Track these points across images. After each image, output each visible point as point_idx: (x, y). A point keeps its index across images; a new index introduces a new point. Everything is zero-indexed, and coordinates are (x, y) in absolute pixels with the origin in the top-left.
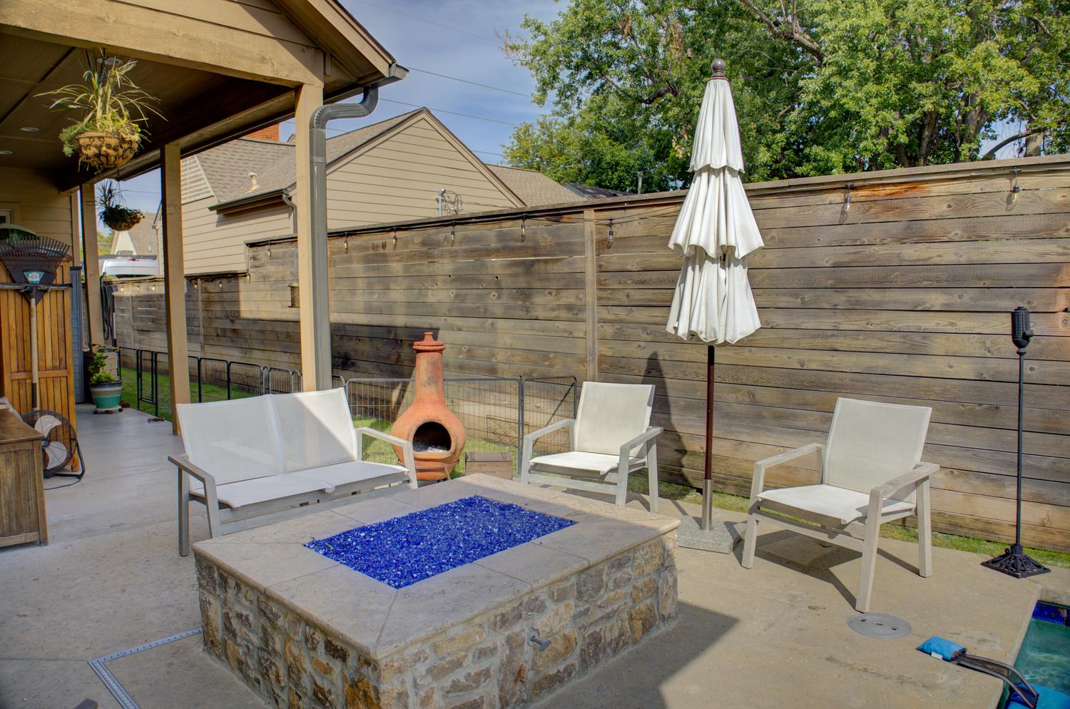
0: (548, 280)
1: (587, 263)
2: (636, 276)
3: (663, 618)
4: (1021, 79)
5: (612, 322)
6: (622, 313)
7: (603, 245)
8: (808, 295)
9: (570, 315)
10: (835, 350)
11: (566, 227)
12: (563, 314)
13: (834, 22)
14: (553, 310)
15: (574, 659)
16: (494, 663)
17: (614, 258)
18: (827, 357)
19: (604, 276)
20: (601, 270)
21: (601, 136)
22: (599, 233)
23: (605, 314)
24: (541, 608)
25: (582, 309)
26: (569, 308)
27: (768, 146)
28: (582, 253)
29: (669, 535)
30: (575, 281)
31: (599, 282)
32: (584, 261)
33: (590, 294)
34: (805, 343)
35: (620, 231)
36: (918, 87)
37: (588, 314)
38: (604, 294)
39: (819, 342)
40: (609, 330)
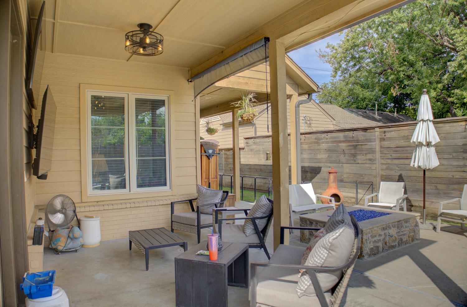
0: (362, 151)
1: (376, 145)
2: (394, 149)
3: (416, 239)
5: (385, 164)
6: (389, 161)
7: (382, 140)
8: (454, 154)
9: (370, 162)
10: (464, 172)
11: (368, 134)
12: (368, 162)
13: (462, 38)
14: (364, 160)
15: (396, 243)
16: (382, 238)
17: (386, 144)
18: (462, 174)
19: (382, 149)
20: (381, 147)
21: (358, 87)
22: (381, 135)
23: (383, 161)
25: (375, 160)
26: (370, 160)
27: (435, 89)
28: (375, 142)
29: (417, 217)
30: (372, 151)
31: (381, 151)
32: (375, 144)
33: (378, 155)
34: (454, 170)
35: (388, 135)
37: (377, 161)
38: (383, 155)
39: (459, 169)
40: (384, 167)
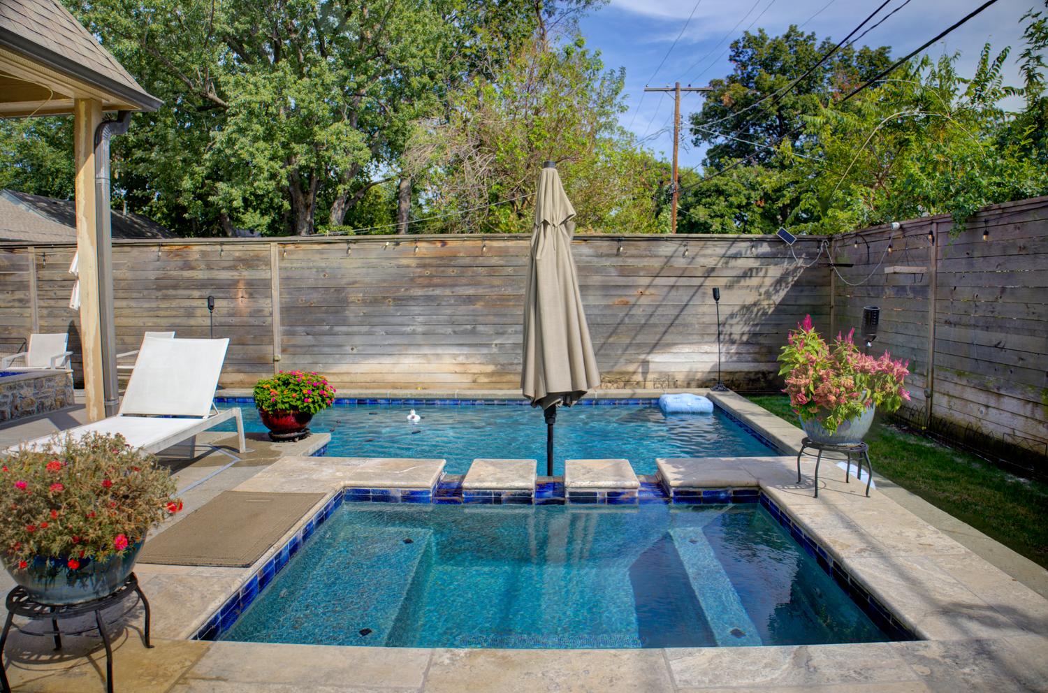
0: (6, 285)
1: (31, 276)
2: (59, 284)
3: (69, 404)
4: (360, 150)
5: (46, 307)
6: (52, 303)
7: (40, 267)
8: (145, 293)
9: (20, 305)
11: (18, 254)
12: (16, 304)
14: (10, 302)
15: (35, 408)
16: (9, 400)
17: (46, 274)
18: (155, 320)
19: (40, 283)
20: (39, 279)
22: (37, 259)
23: (42, 303)
24: (22, 387)
25: (28, 301)
26: (20, 301)
28: (27, 270)
30: (24, 286)
31: (38, 287)
32: (29, 274)
33: (33, 293)
34: (145, 314)
35: (50, 260)
36: (297, 147)
37: (32, 304)
38: (41, 293)
39: (151, 313)
40: (45, 312)
